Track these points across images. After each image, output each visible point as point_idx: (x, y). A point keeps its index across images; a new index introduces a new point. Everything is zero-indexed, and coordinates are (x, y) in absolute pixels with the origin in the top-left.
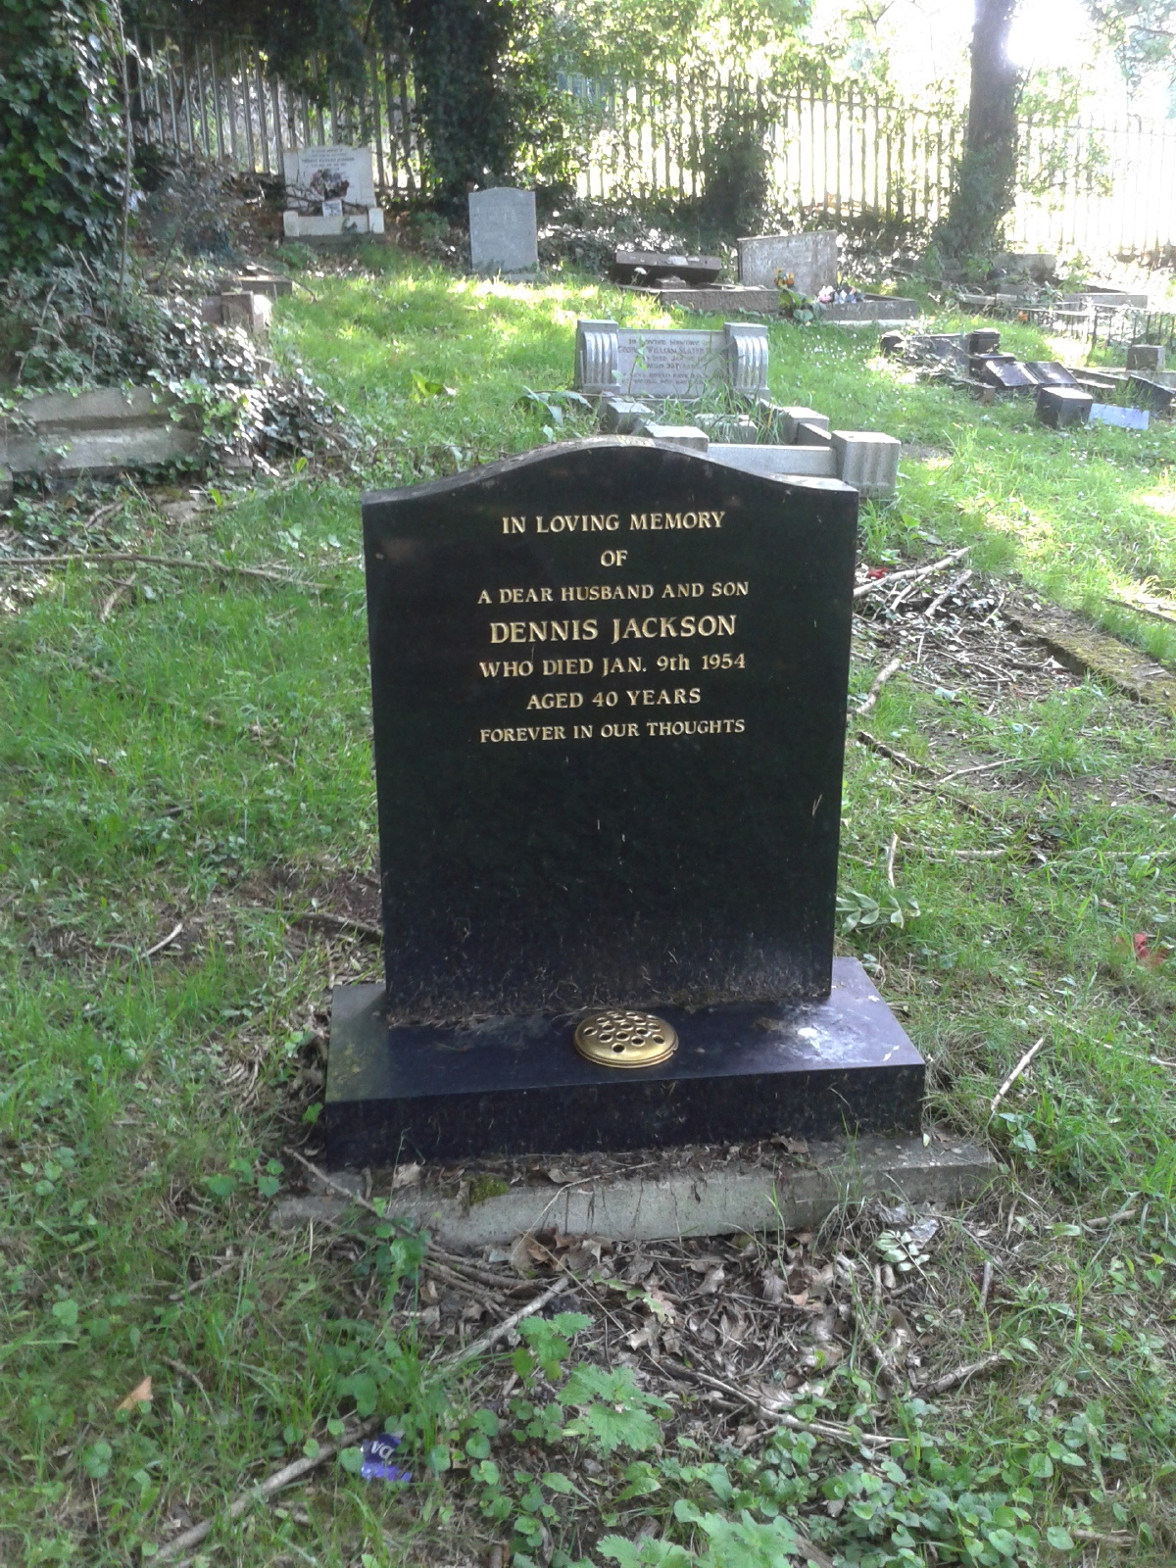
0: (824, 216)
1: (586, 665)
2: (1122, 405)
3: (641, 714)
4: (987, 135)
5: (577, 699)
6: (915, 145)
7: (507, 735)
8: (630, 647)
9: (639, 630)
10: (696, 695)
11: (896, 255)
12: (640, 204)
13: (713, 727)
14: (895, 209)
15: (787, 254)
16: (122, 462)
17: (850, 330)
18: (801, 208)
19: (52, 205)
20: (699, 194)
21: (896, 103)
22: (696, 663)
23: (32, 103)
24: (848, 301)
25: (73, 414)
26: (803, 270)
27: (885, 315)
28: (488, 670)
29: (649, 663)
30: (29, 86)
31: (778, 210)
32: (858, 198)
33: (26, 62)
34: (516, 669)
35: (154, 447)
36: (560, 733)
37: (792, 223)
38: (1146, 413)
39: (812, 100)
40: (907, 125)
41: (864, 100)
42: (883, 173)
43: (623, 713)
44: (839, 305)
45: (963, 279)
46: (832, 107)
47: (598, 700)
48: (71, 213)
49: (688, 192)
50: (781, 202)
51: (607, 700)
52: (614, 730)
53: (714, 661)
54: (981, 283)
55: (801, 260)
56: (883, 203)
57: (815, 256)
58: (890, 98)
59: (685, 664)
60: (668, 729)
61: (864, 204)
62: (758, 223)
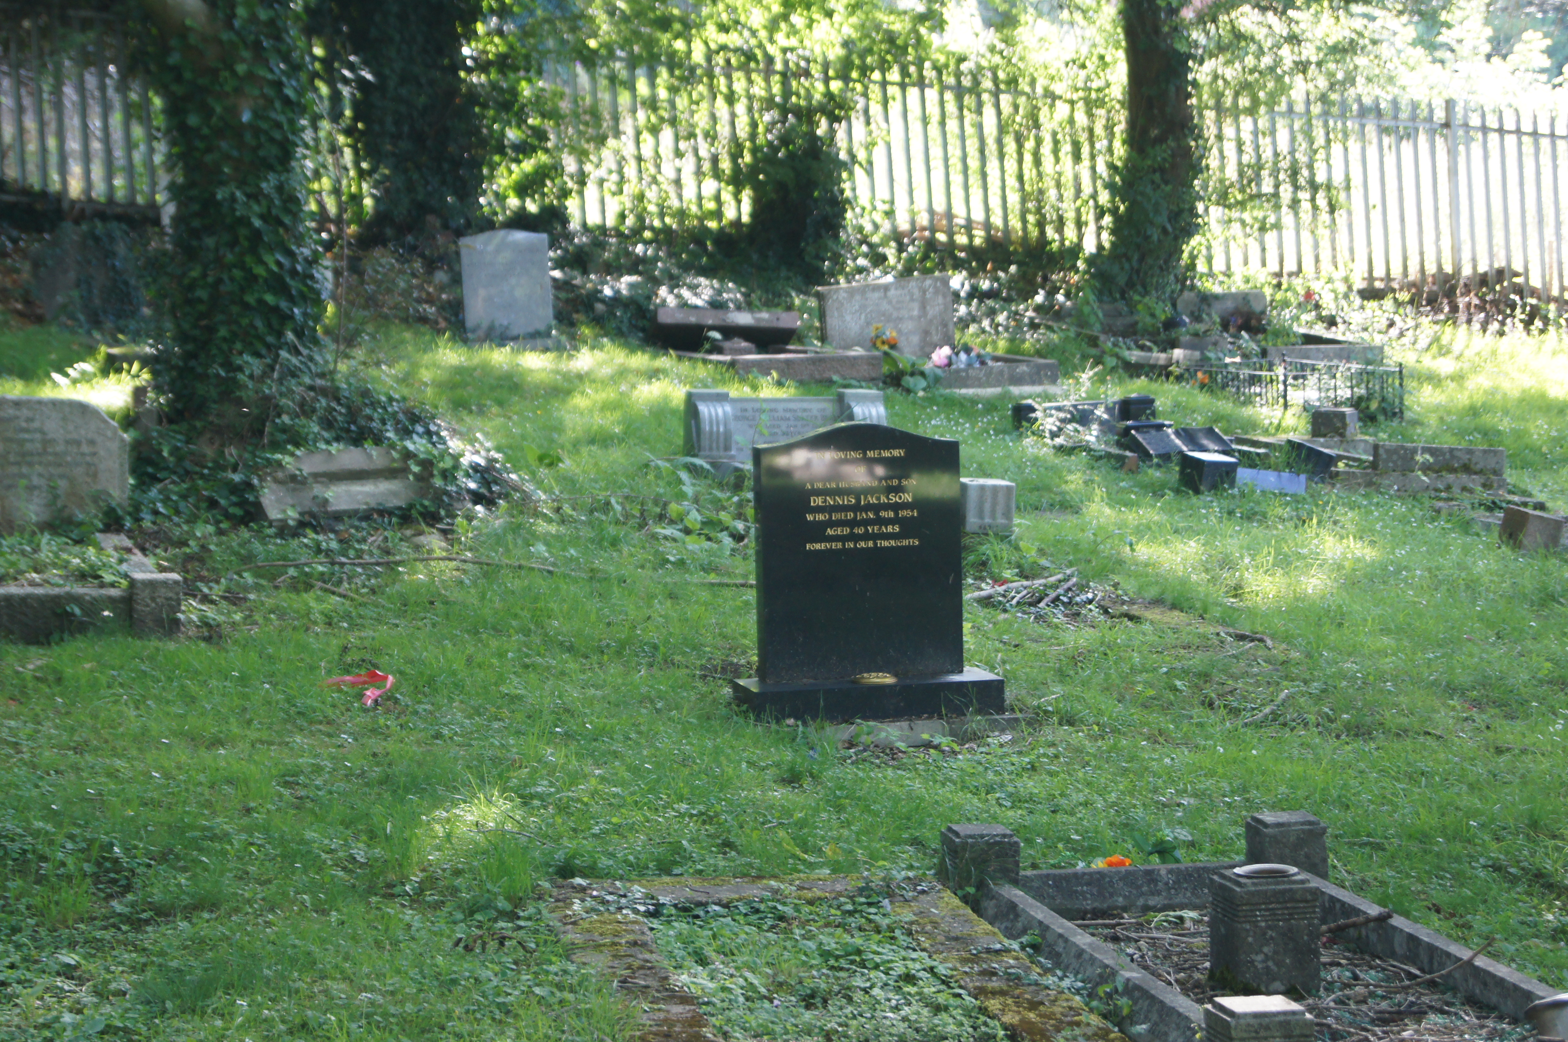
0: (931, 245)
1: (850, 515)
2: (1277, 469)
3: (875, 537)
4: (1154, 132)
5: (847, 531)
6: (1056, 142)
7: (818, 546)
8: (869, 507)
9: (873, 500)
10: (897, 529)
11: (1039, 298)
12: (665, 236)
13: (905, 543)
14: (1034, 232)
15: (885, 306)
16: (373, 504)
17: (974, 401)
18: (898, 237)
19: (269, 298)
20: (745, 219)
21: (1024, 85)
22: (897, 514)
23: (262, 217)
24: (969, 365)
25: (333, 467)
26: (908, 326)
27: (1018, 380)
28: (810, 517)
29: (877, 513)
30: (258, 202)
31: (864, 241)
32: (978, 215)
33: (264, 185)
34: (821, 517)
35: (395, 494)
36: (840, 545)
37: (884, 258)
38: (1303, 477)
39: (903, 86)
40: (1043, 116)
41: (976, 83)
42: (1012, 182)
43: (866, 537)
44: (958, 371)
45: (1131, 332)
46: (932, 94)
47: (856, 531)
48: (284, 305)
49: (730, 213)
50: (868, 228)
51: (860, 531)
52: (863, 544)
53: (903, 513)
54: (1153, 335)
55: (904, 313)
56: (1015, 223)
57: (923, 307)
58: (1013, 82)
59: (891, 514)
60: (885, 544)
61: (987, 225)
62: (838, 260)
